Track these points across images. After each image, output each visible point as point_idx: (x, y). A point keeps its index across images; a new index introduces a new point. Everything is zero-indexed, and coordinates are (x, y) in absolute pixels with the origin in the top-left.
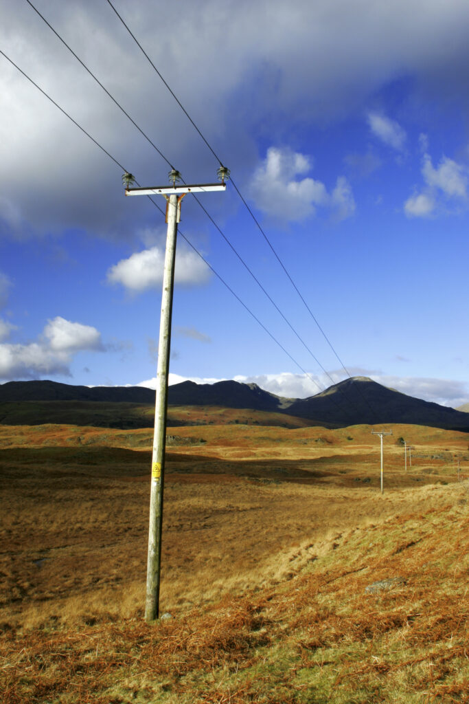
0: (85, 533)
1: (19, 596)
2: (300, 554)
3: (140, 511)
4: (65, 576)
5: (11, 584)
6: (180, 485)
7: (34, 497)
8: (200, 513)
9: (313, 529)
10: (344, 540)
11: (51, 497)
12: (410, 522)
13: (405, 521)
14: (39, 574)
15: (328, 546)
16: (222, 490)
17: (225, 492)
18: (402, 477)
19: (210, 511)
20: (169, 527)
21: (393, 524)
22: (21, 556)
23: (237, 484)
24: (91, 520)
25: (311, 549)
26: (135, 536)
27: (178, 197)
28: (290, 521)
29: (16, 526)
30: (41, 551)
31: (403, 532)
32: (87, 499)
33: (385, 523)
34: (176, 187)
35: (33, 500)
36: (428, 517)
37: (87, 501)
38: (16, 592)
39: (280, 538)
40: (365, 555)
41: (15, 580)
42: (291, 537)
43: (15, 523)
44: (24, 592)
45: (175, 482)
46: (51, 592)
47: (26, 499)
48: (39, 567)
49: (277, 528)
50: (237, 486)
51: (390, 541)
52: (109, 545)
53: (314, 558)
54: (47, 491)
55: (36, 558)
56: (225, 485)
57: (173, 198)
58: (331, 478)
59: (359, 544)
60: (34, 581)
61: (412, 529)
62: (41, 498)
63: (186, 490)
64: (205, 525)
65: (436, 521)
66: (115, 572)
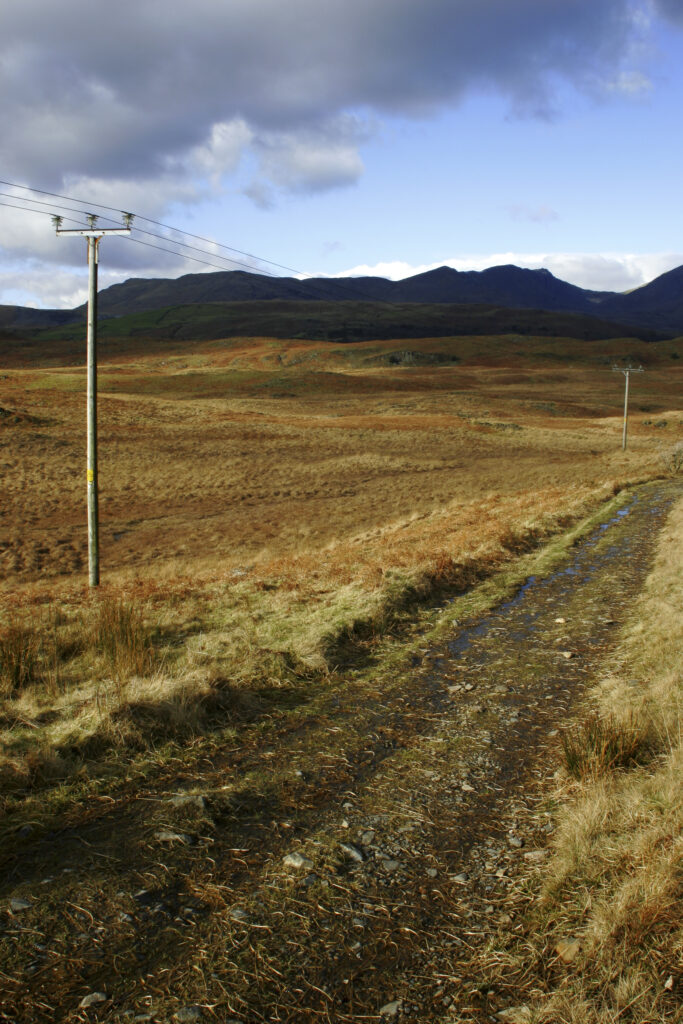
0: (195, 502)
6: (374, 431)
7: (173, 451)
8: (363, 473)
11: (194, 451)
16: (428, 438)
17: (431, 442)
19: (376, 472)
24: (217, 484)
26: (249, 505)
27: (95, 240)
29: (125, 492)
30: (132, 523)
32: (239, 453)
34: (93, 230)
35: (169, 456)
37: (237, 456)
38: (71, 566)
47: (162, 455)
48: (115, 540)
50: (452, 433)
52: (210, 516)
55: (119, 530)
57: (91, 240)
58: (610, 420)
62: (181, 453)
63: (378, 439)
64: (346, 492)
66: (183, 547)
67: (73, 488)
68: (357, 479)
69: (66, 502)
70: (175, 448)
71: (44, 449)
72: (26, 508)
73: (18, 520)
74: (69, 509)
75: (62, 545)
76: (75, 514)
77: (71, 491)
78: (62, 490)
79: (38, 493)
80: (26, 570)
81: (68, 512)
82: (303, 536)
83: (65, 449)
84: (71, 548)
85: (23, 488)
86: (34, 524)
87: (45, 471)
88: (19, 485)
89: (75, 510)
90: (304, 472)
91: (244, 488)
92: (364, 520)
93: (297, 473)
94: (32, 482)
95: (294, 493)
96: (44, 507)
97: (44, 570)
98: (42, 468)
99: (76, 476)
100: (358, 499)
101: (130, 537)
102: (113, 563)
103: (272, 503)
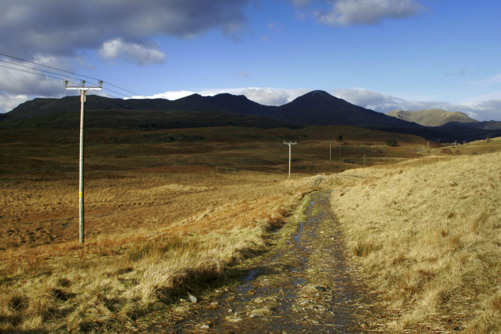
0: (96, 209)
1: (50, 241)
3: (136, 193)
4: (75, 232)
5: (47, 236)
8: (172, 194)
14: (63, 231)
16: (198, 177)
19: (178, 193)
22: (57, 223)
23: (209, 173)
24: (103, 200)
26: (123, 209)
29: (59, 205)
30: (69, 219)
32: (108, 185)
35: (74, 187)
37: (108, 187)
38: (49, 239)
41: (50, 234)
43: (60, 203)
44: (52, 239)
45: (168, 172)
46: (65, 239)
47: (70, 187)
48: (64, 228)
50: (208, 174)
52: (106, 215)
55: (64, 223)
57: (83, 92)
60: (59, 235)
64: (167, 202)
66: (100, 229)
67: (32, 204)
68: (170, 196)
69: (32, 210)
70: (75, 183)
71: (9, 185)
72: (11, 214)
73: (10, 220)
74: (34, 214)
75: (40, 231)
76: (38, 216)
77: (31, 206)
78: (27, 205)
79: (14, 207)
80: (28, 242)
81: (34, 215)
82: (156, 222)
83: (20, 185)
84: (45, 232)
85: (6, 205)
86: (20, 222)
87: (14, 196)
88: (3, 203)
89: (38, 214)
90: (143, 194)
91: (118, 202)
92: (181, 214)
93: (140, 194)
94: (10, 202)
95: (143, 203)
96: (21, 213)
97: (36, 242)
98: (13, 195)
99: (30, 198)
100: (175, 205)
101: (70, 226)
102: (69, 238)
103: (133, 208)
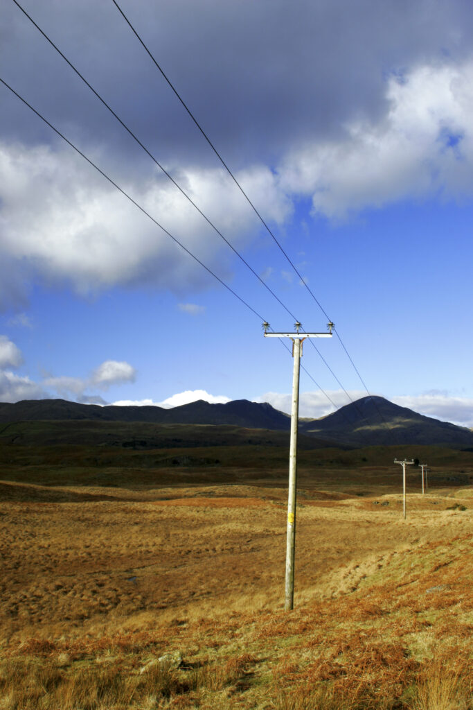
1: (141, 605)
2: (350, 573)
3: (186, 535)
4: (165, 591)
6: (211, 508)
7: (83, 521)
8: (241, 537)
9: (351, 552)
10: (386, 562)
11: (98, 521)
12: (440, 547)
13: (436, 547)
14: (142, 589)
15: (374, 566)
16: (251, 513)
17: (254, 516)
18: (419, 500)
19: (250, 535)
20: (223, 550)
21: (426, 549)
22: (114, 575)
23: (264, 508)
24: (150, 543)
25: (358, 569)
27: (300, 341)
28: (326, 545)
29: (90, 549)
30: (127, 571)
31: (437, 556)
32: (131, 522)
33: (419, 548)
34: (299, 334)
35: (83, 524)
36: (454, 543)
37: (133, 525)
39: (325, 560)
40: (409, 573)
42: (333, 559)
45: (206, 507)
49: (319, 551)
50: (265, 510)
51: (427, 563)
52: (180, 566)
53: (364, 577)
54: (92, 515)
55: (128, 576)
56: (253, 509)
57: (297, 341)
58: (350, 501)
59: (400, 565)
61: (443, 554)
62: (90, 522)
63: (218, 514)
65: (461, 547)
75: (105, 587)
95: (218, 549)
96: (43, 559)
98: (8, 531)
99: (35, 537)
